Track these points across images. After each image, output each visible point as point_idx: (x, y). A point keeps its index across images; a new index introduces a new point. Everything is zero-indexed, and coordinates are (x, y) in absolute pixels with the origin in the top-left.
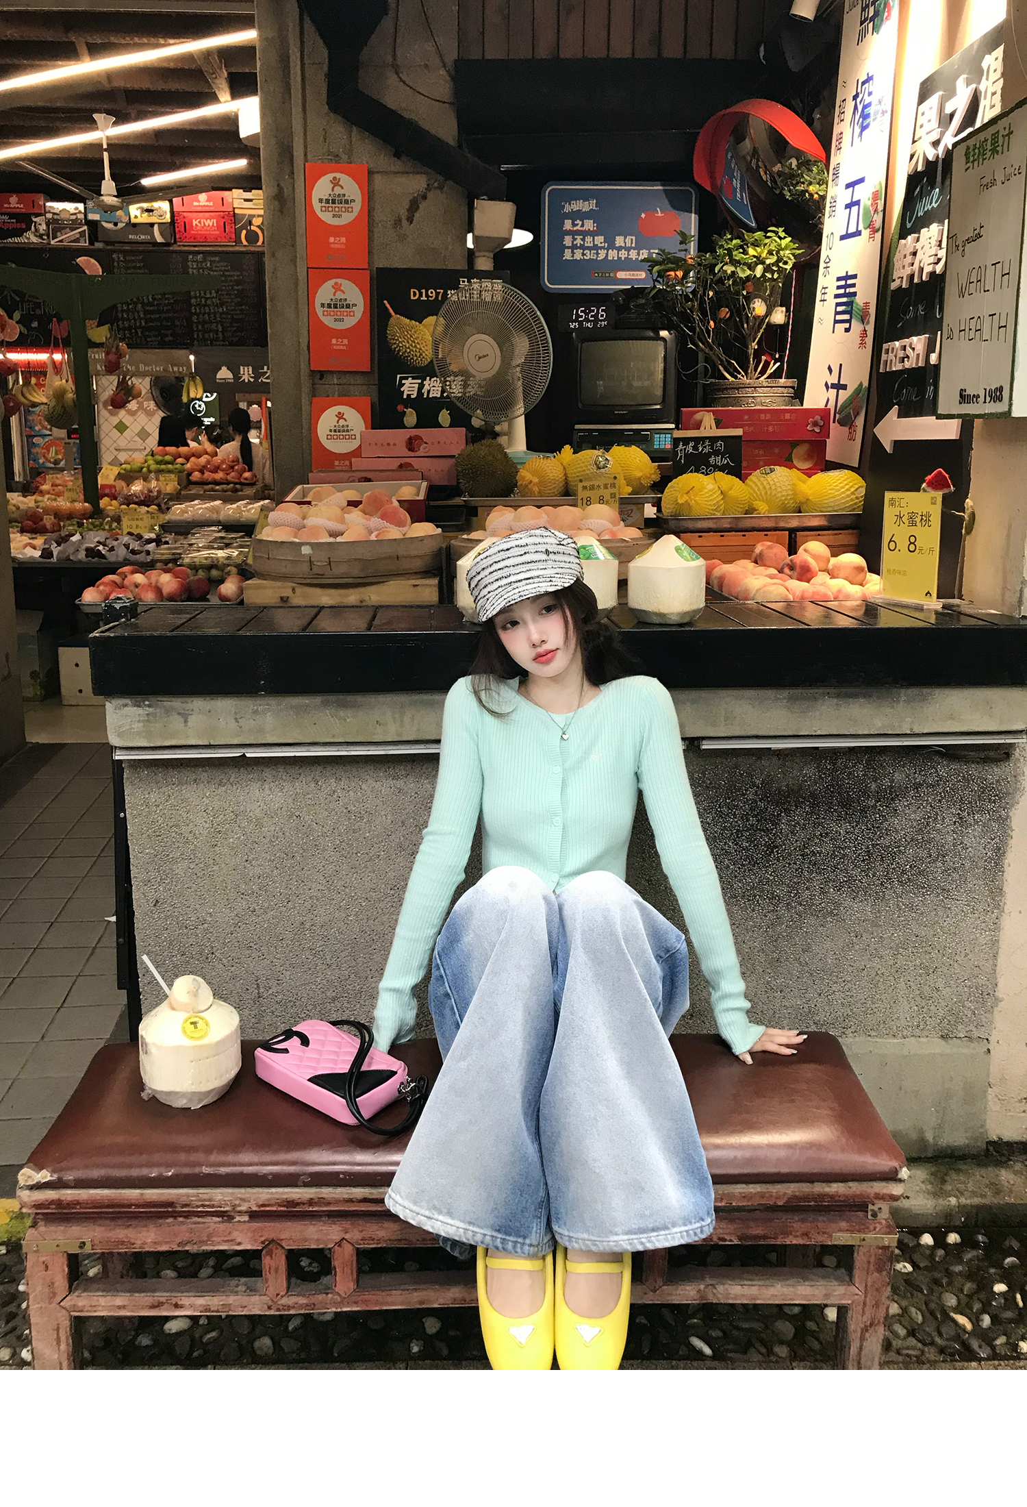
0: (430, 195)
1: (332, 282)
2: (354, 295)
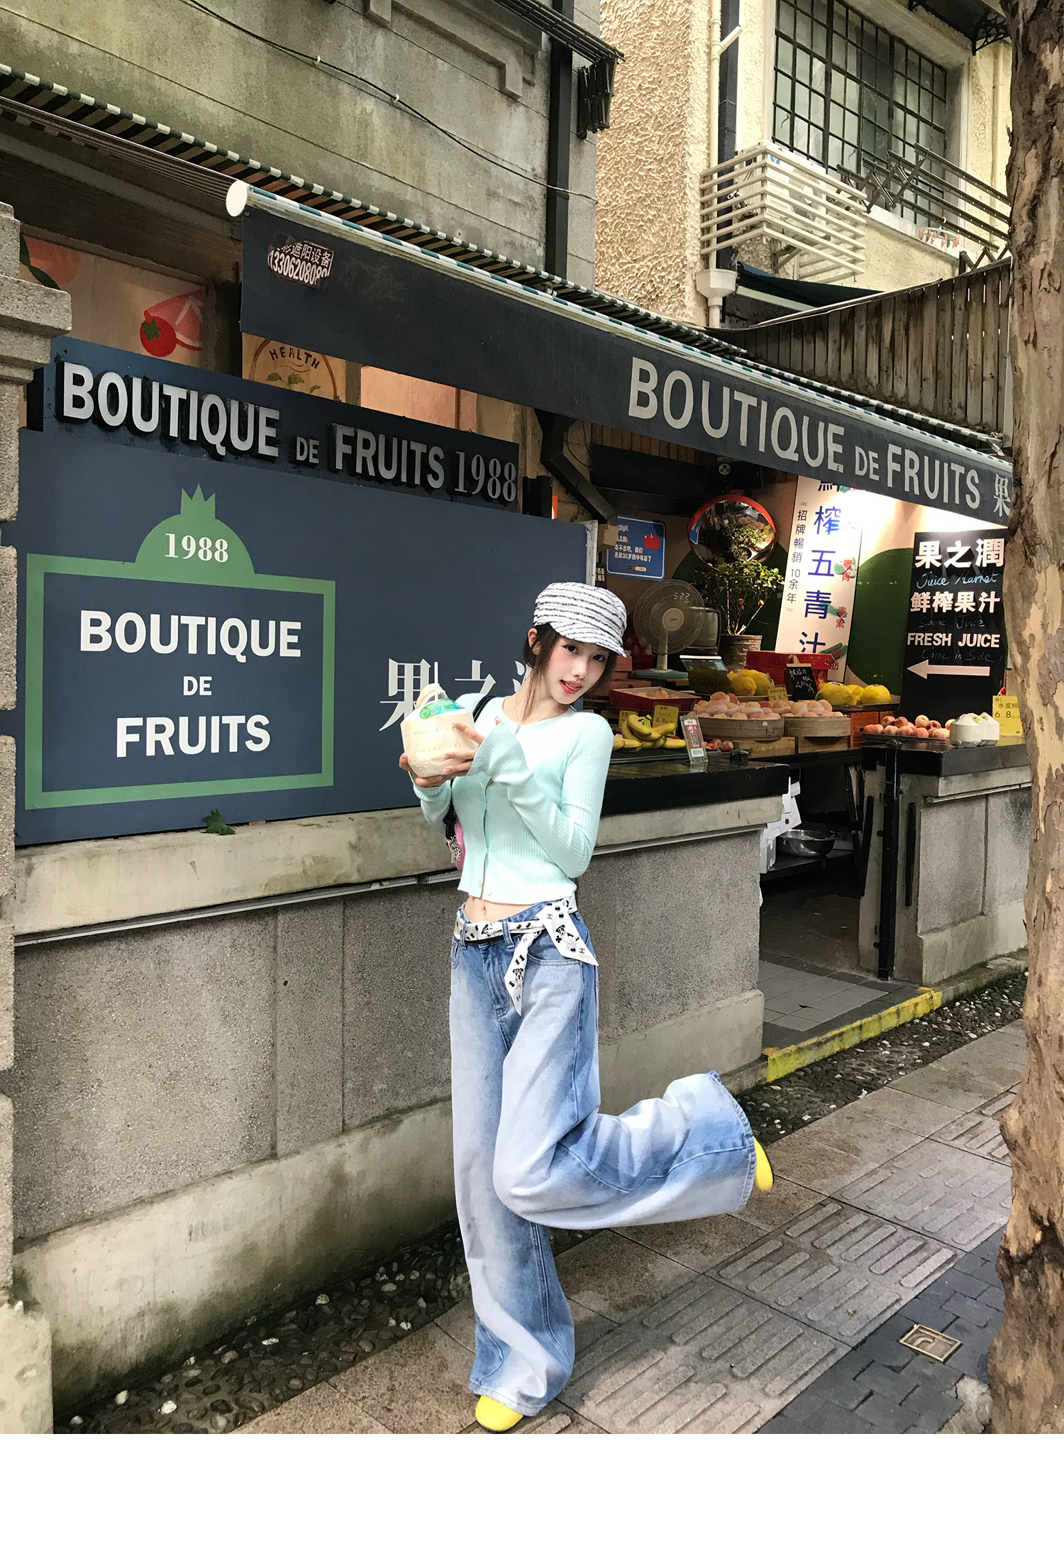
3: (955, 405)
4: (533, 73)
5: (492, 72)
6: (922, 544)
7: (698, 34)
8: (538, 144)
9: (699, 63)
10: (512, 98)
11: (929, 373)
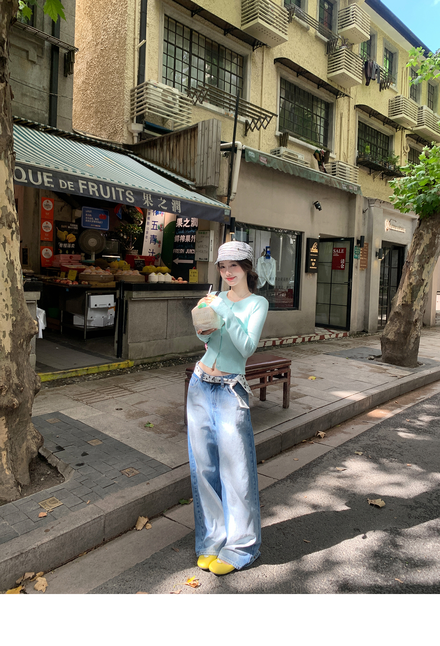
0: (65, 206)
1: (46, 222)
2: (50, 225)
3: (188, 172)
4: (43, 54)
5: (24, 54)
6: (178, 219)
7: (130, 41)
8: (46, 78)
9: (130, 52)
10: (33, 63)
11: (181, 161)
